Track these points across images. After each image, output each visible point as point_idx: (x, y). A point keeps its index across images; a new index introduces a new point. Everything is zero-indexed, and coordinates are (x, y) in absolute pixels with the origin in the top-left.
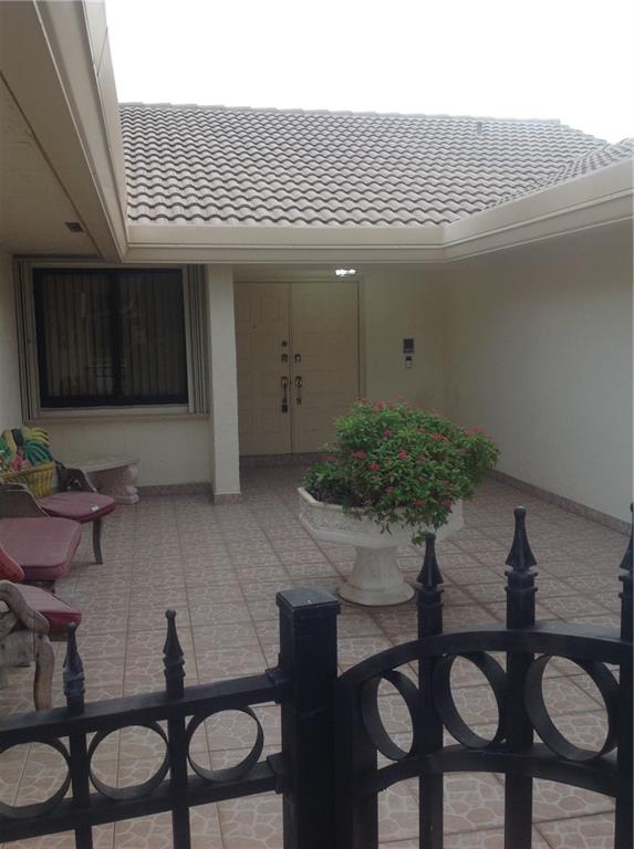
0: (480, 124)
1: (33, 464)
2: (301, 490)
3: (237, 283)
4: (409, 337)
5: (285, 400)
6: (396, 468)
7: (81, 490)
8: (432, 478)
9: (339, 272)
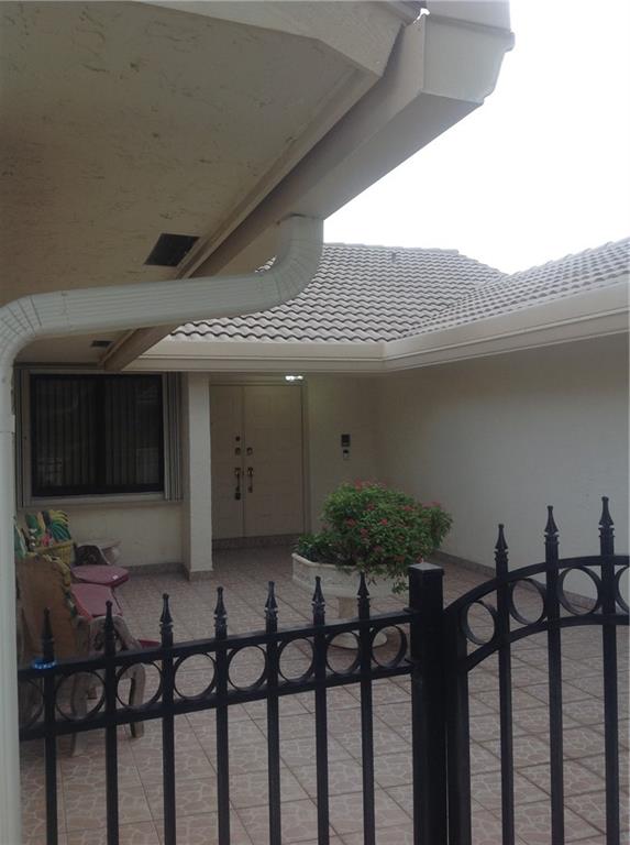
0: (394, 255)
1: (57, 542)
2: (294, 555)
3: (212, 386)
4: (346, 433)
5: (238, 489)
6: (380, 533)
7: (96, 563)
8: (408, 539)
9: (288, 378)
